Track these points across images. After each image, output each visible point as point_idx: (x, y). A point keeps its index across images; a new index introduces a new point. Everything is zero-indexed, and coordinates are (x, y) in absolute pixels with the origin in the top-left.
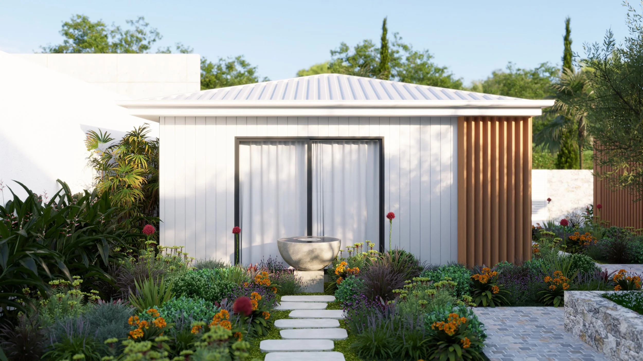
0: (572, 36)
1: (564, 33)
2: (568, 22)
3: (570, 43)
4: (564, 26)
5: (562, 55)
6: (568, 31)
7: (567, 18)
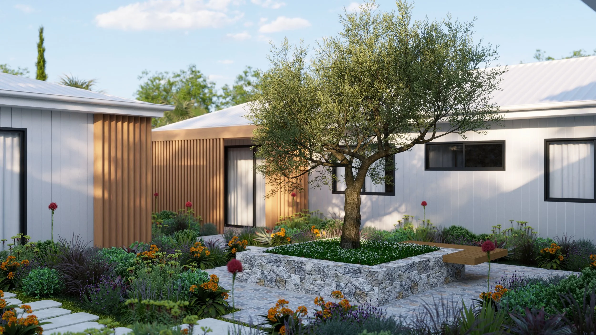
0: (45, 45)
1: (38, 40)
2: (41, 31)
3: (44, 50)
4: (38, 34)
5: (36, 60)
6: (42, 40)
7: (41, 27)
